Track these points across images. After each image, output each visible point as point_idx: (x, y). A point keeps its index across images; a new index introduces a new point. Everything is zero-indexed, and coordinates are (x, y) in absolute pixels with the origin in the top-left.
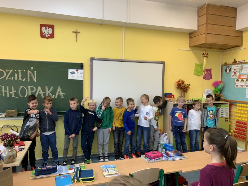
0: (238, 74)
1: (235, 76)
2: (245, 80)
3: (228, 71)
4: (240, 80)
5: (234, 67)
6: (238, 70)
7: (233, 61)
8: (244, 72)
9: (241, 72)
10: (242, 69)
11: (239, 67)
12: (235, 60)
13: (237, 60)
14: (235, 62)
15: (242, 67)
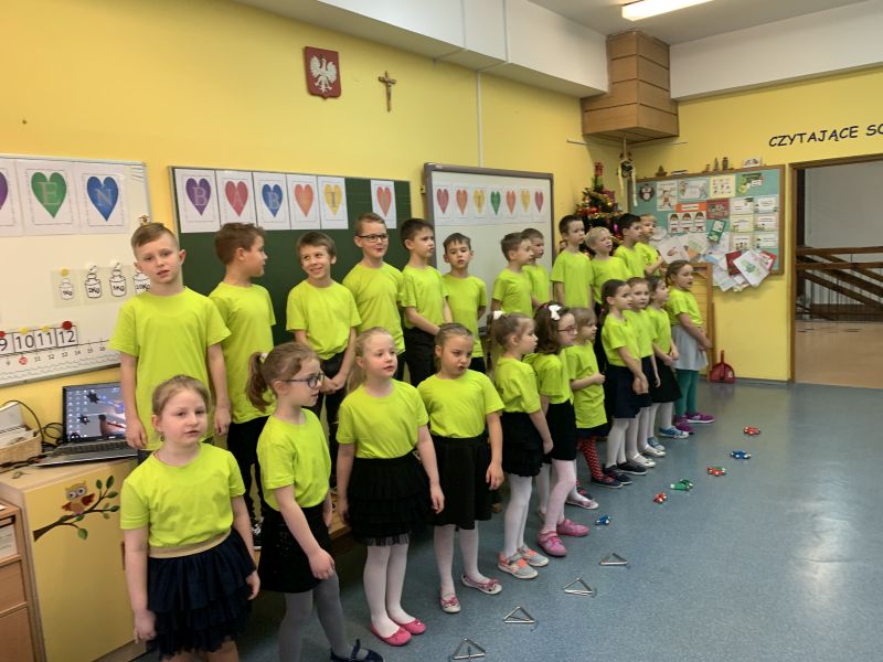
0: (674, 202)
1: (667, 206)
2: (693, 215)
3: (647, 196)
4: (680, 215)
5: (661, 186)
6: (674, 193)
7: (657, 171)
8: (688, 195)
9: (682, 197)
10: (684, 191)
11: (675, 186)
12: (661, 169)
13: (669, 170)
14: (661, 175)
15: (685, 185)
